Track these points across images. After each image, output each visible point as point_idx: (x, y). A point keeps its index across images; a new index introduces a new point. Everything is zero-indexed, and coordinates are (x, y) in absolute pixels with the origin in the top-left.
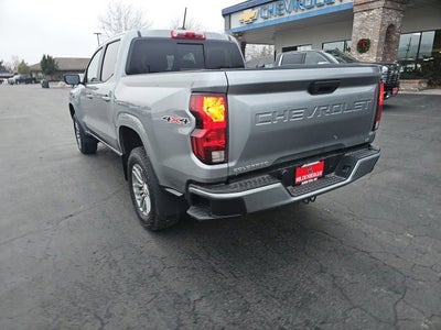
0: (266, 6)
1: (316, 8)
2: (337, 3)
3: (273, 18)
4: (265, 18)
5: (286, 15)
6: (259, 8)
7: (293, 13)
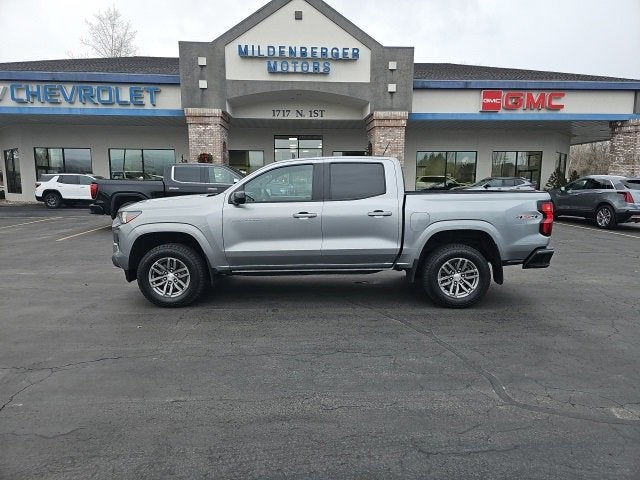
0: (24, 85)
1: (117, 106)
2: (148, 106)
3: (37, 104)
4: (21, 101)
5: (65, 105)
6: (8, 85)
7: (78, 105)
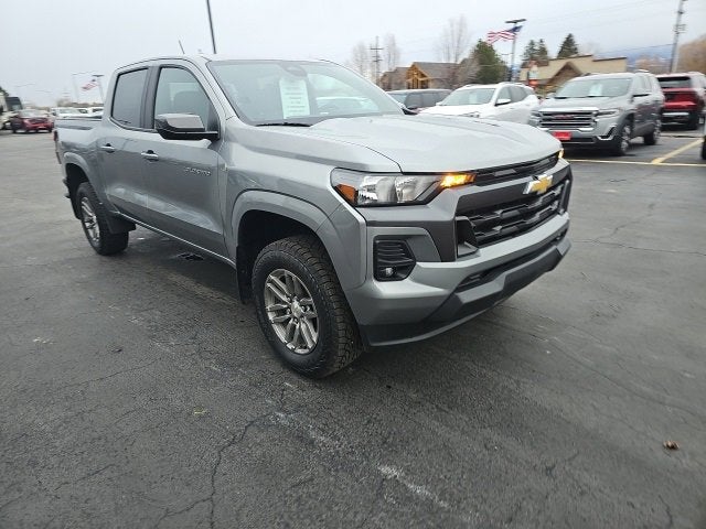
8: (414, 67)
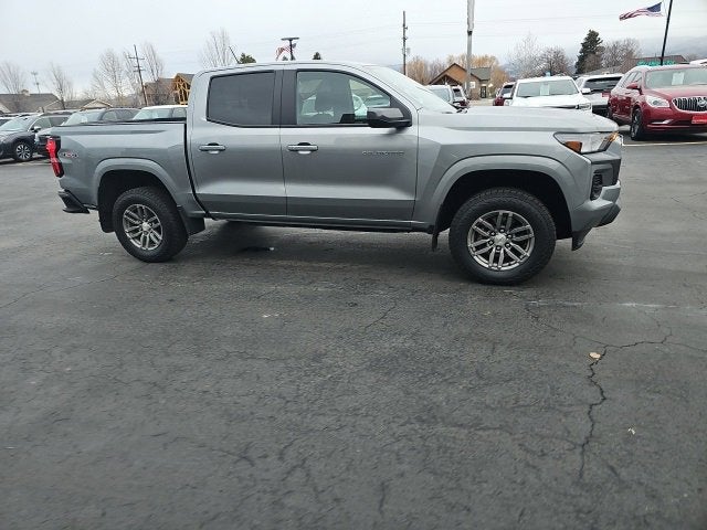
8: (178, 78)
